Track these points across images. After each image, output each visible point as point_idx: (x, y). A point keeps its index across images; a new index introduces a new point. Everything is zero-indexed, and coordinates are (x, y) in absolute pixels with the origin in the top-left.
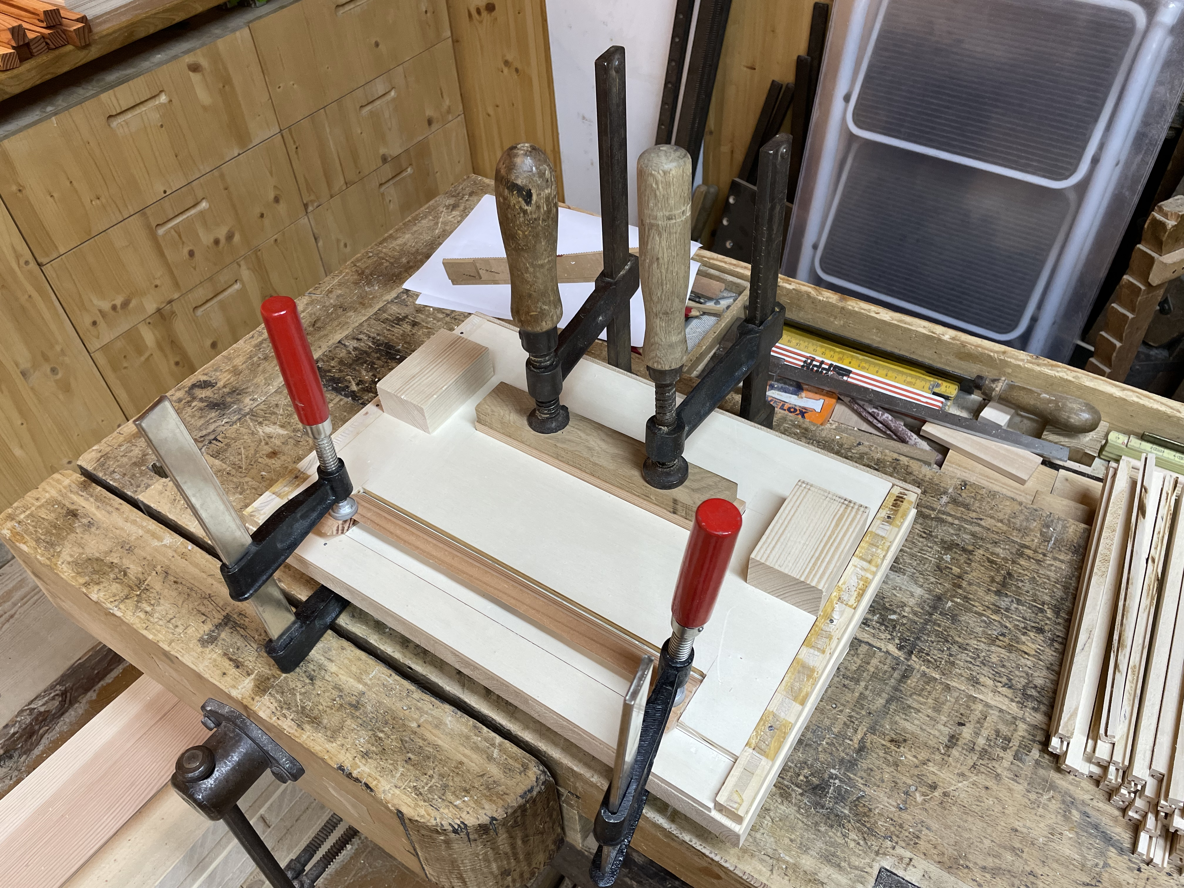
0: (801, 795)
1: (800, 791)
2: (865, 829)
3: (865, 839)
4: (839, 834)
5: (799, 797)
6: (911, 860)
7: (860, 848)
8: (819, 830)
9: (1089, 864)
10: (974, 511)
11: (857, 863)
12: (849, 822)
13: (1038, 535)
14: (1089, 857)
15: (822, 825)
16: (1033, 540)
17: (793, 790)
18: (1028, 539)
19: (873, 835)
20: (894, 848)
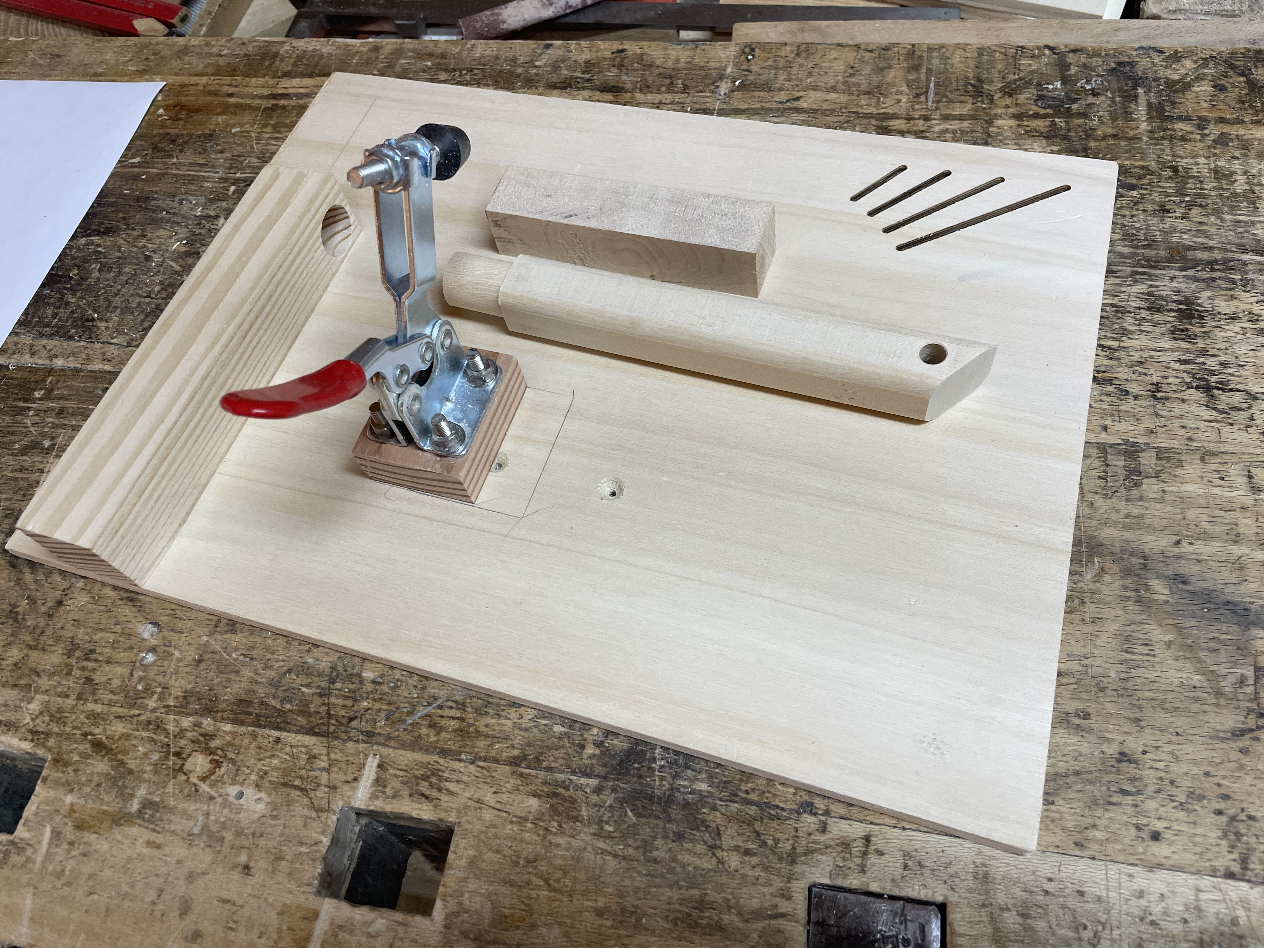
0: (598, 790)
1: (593, 782)
2: (753, 810)
3: (758, 834)
4: (700, 848)
5: (594, 798)
6: (867, 839)
7: (755, 860)
8: (655, 861)
9: (1227, 685)
10: (781, 89)
11: (755, 903)
12: (714, 808)
13: (904, 88)
14: (1222, 670)
15: (659, 843)
16: (899, 101)
17: (578, 787)
18: (890, 101)
19: (772, 818)
20: (824, 828)
